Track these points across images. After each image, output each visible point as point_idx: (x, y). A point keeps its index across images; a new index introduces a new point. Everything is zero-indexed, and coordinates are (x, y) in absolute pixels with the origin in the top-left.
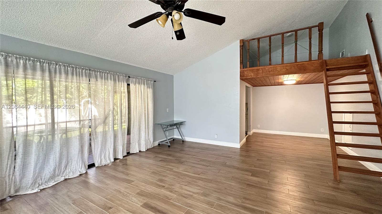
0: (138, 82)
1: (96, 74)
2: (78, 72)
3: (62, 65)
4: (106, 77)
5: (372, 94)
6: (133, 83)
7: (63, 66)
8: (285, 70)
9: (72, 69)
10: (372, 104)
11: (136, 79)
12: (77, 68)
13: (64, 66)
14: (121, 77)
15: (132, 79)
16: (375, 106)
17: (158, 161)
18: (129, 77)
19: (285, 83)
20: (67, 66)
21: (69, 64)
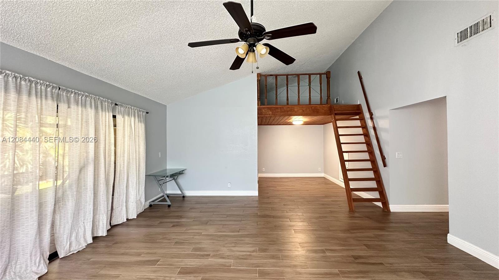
0: (127, 113)
1: (68, 97)
2: (39, 90)
3: (10, 75)
4: (83, 102)
5: (365, 137)
6: (121, 113)
7: (13, 78)
8: (301, 111)
9: (29, 84)
10: (365, 145)
11: (125, 108)
12: (38, 83)
13: (16, 77)
14: (105, 104)
15: (119, 108)
16: (368, 146)
17: (170, 228)
18: (116, 104)
19: (294, 123)
20: (21, 78)
21: (25, 75)
